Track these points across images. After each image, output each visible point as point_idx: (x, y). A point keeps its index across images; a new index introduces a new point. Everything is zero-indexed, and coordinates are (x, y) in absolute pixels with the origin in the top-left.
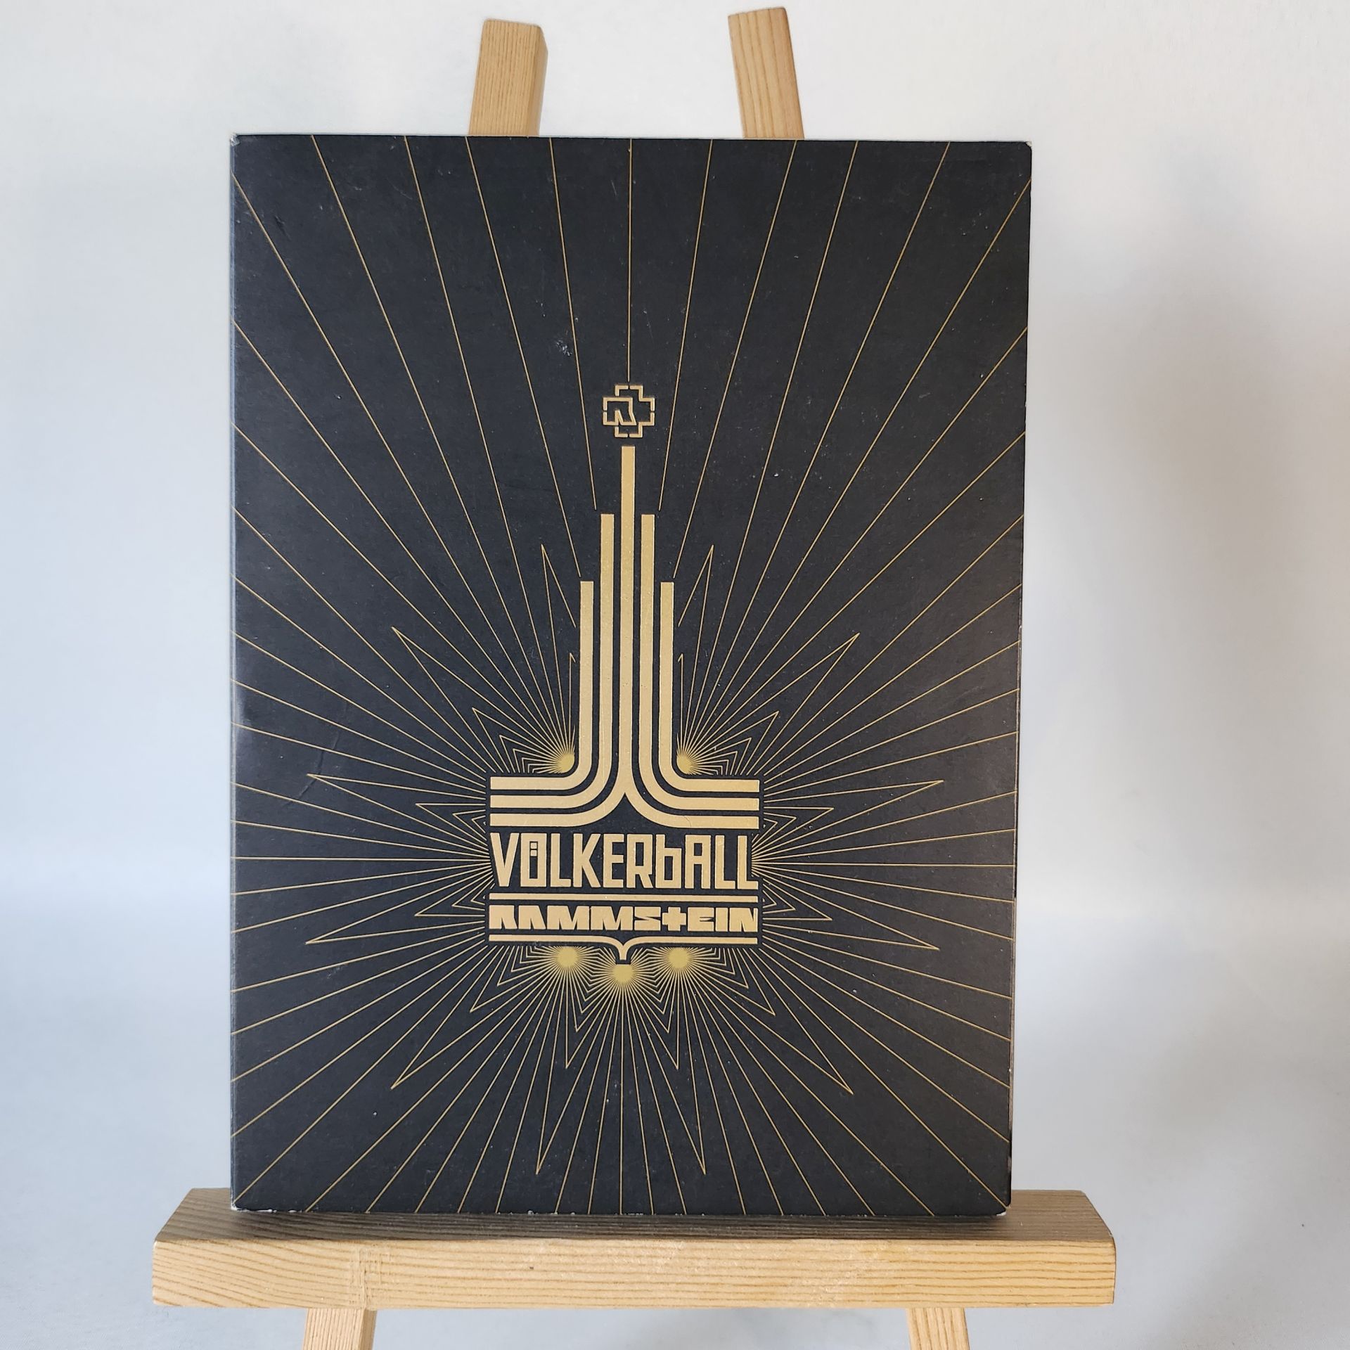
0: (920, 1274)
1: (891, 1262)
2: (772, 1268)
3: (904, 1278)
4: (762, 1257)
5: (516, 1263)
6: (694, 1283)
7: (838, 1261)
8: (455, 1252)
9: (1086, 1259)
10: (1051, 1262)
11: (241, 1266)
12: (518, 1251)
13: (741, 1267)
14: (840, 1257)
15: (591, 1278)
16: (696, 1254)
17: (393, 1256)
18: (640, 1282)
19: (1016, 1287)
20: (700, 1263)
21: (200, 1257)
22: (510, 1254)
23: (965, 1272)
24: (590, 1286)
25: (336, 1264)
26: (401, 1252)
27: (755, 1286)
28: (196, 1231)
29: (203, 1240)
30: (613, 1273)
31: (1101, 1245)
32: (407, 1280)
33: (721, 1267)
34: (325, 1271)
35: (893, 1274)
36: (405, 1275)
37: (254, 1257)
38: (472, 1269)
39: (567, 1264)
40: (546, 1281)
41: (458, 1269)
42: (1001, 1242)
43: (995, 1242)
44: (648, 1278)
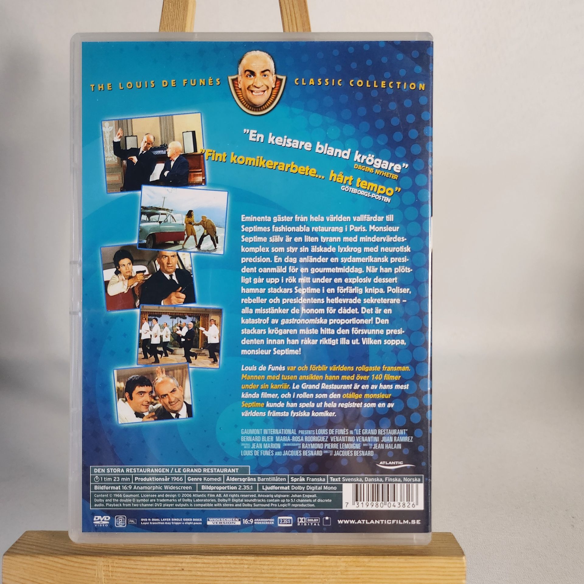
0: (372, 573)
1: (357, 566)
2: (299, 570)
3: (363, 574)
4: (295, 564)
5: (176, 566)
6: (261, 577)
7: (331, 566)
8: (146, 561)
9: (452, 565)
10: (434, 567)
11: (44, 567)
12: (177, 561)
13: (284, 569)
14: (333, 564)
15: (211, 574)
16: (262, 563)
17: (116, 563)
18: (235, 576)
19: (418, 579)
20: (265, 567)
21: (24, 563)
22: (173, 562)
23: (393, 571)
24: (211, 578)
25: (90, 567)
26: (120, 561)
27: (291, 578)
28: (24, 551)
29: (27, 555)
30: (222, 572)
31: (459, 558)
32: (124, 575)
33: (276, 569)
34: (84, 570)
35: (358, 573)
36: (123, 573)
37: (51, 563)
38: (155, 570)
39: (200, 567)
40: (190, 575)
41: (147, 569)
42: (410, 557)
43: (408, 557)
44: (239, 574)
